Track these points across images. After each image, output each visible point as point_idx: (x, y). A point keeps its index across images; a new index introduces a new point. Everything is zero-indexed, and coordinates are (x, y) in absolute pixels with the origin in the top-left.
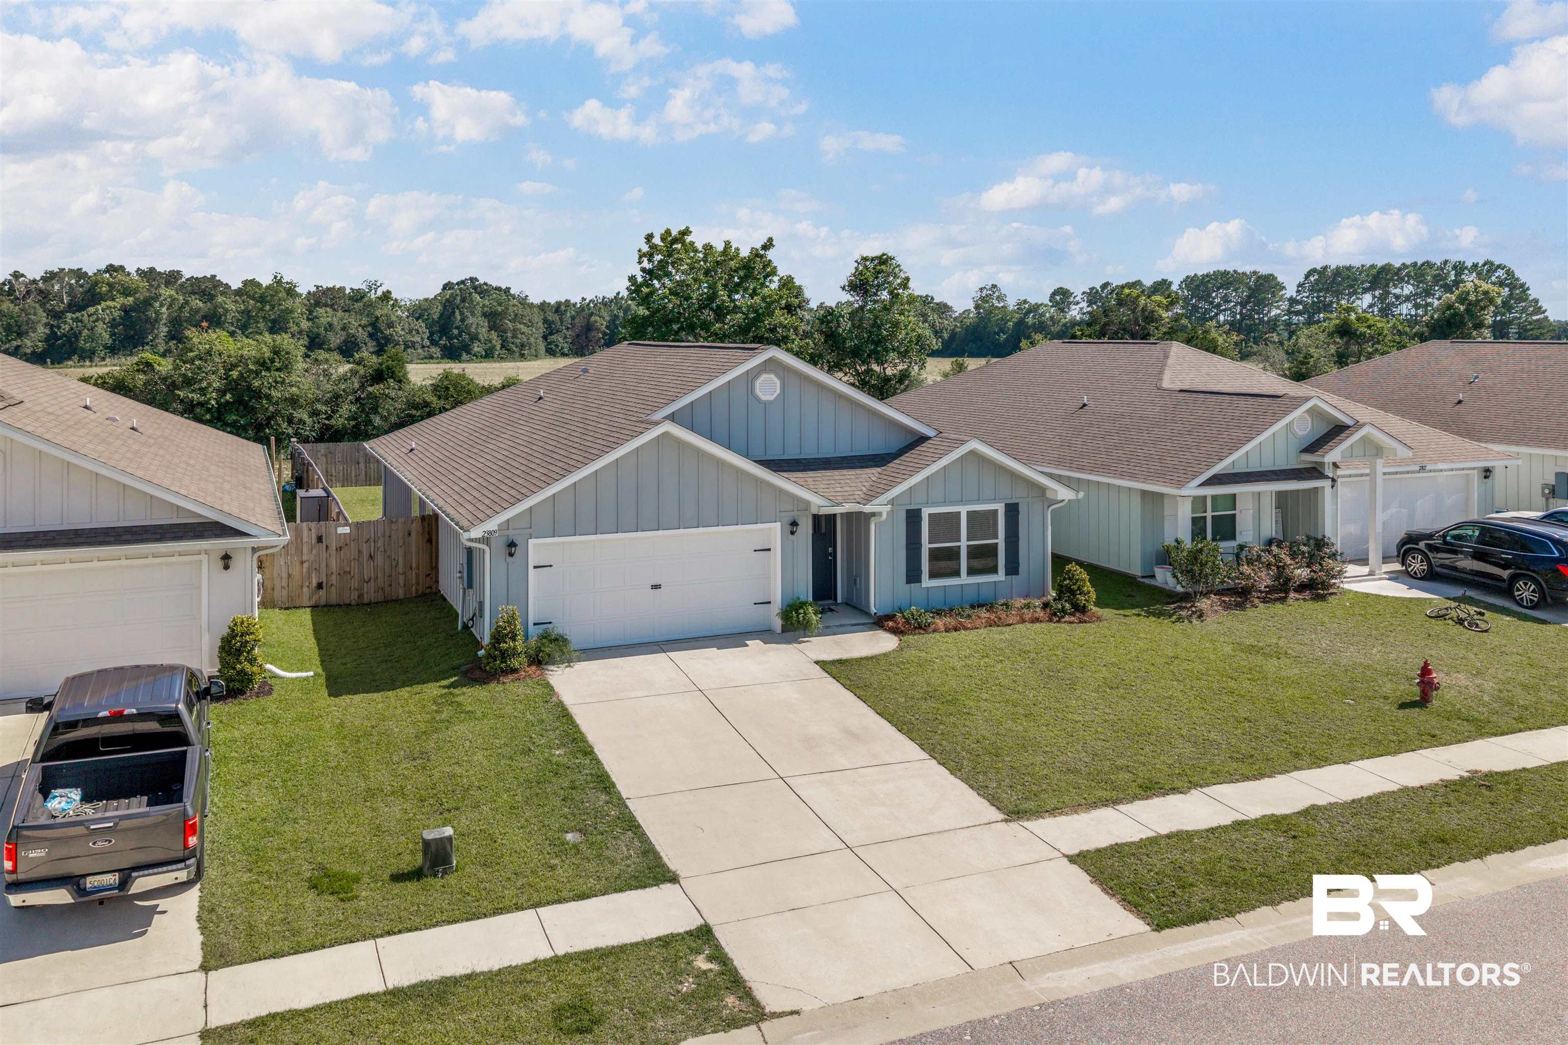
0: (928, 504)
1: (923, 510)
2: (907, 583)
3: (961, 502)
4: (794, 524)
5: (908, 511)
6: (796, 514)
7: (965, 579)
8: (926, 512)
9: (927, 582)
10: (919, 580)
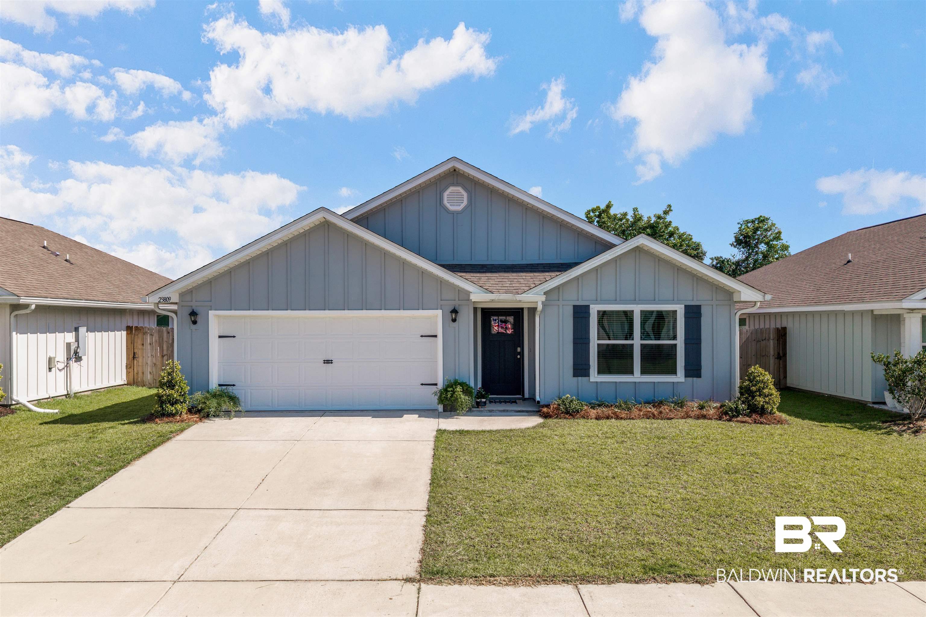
0: (597, 301)
1: (592, 306)
2: (574, 376)
3: (634, 301)
4: (455, 311)
5: (575, 307)
6: (457, 303)
7: (637, 377)
8: (594, 309)
9: (595, 377)
10: (587, 375)
